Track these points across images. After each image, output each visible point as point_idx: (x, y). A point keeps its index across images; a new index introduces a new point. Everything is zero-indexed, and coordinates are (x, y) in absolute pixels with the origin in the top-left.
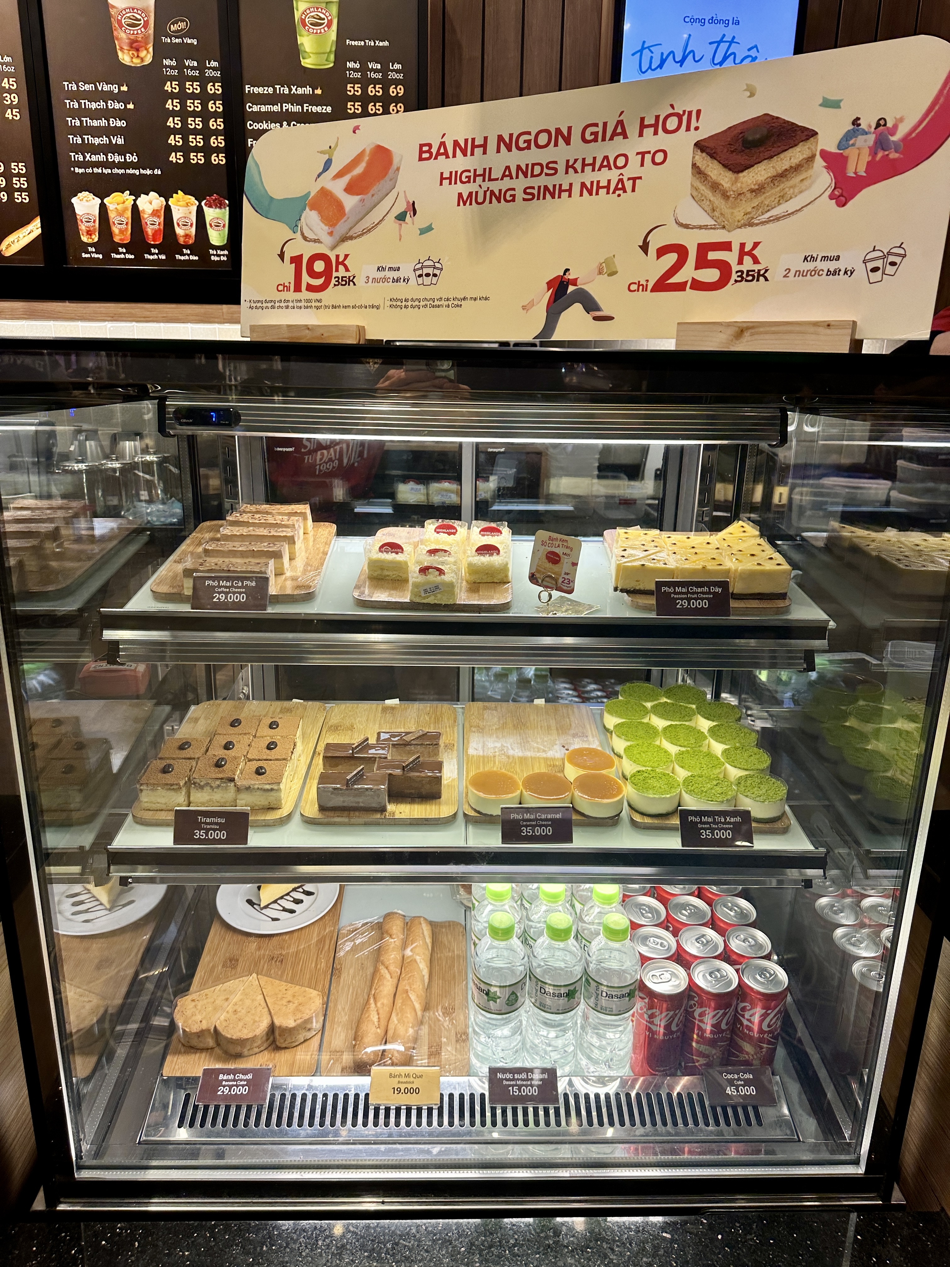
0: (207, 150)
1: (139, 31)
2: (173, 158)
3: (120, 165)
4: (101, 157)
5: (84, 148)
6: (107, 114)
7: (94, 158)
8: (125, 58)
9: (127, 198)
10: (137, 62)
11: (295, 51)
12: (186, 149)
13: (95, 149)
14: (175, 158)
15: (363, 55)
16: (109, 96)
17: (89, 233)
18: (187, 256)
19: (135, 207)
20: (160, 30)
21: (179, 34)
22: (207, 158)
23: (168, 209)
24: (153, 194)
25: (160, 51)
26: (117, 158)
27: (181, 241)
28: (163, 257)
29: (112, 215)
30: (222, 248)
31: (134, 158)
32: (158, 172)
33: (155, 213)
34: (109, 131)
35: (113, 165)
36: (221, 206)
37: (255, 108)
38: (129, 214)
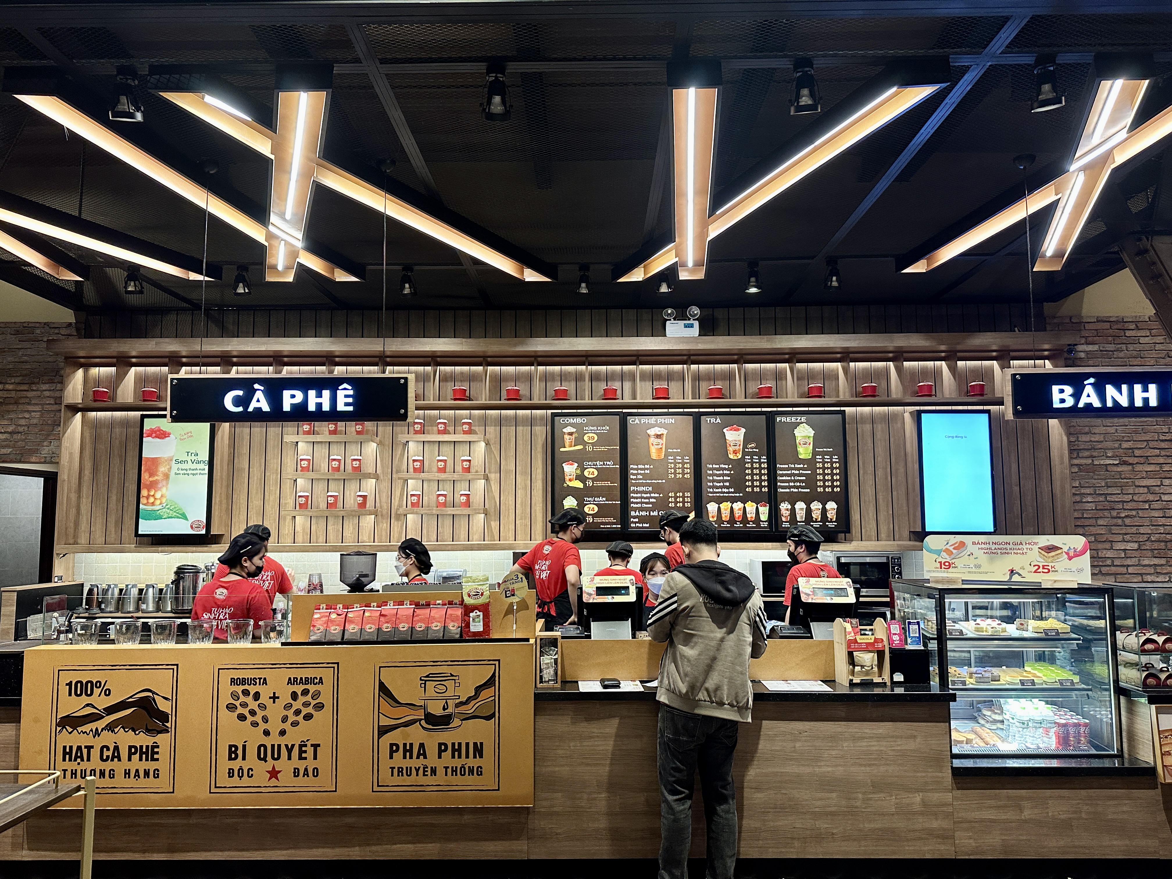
0: (761, 487)
1: (737, 448)
2: (747, 490)
3: (727, 493)
4: (720, 490)
5: (713, 487)
6: (723, 475)
7: (717, 490)
8: (731, 456)
9: (729, 504)
10: (736, 458)
11: (797, 453)
12: (753, 486)
13: (717, 488)
14: (749, 490)
15: (823, 454)
16: (725, 469)
17: (713, 517)
18: (751, 525)
19: (732, 507)
20: (745, 447)
21: (752, 448)
22: (761, 489)
23: (745, 507)
24: (739, 503)
25: (744, 454)
26: (726, 490)
27: (749, 519)
28: (742, 525)
29: (722, 510)
30: (765, 522)
31: (733, 490)
32: (741, 495)
33: (740, 509)
34: (724, 481)
35: (724, 493)
36: (765, 506)
37: (781, 472)
38: (729, 510)
